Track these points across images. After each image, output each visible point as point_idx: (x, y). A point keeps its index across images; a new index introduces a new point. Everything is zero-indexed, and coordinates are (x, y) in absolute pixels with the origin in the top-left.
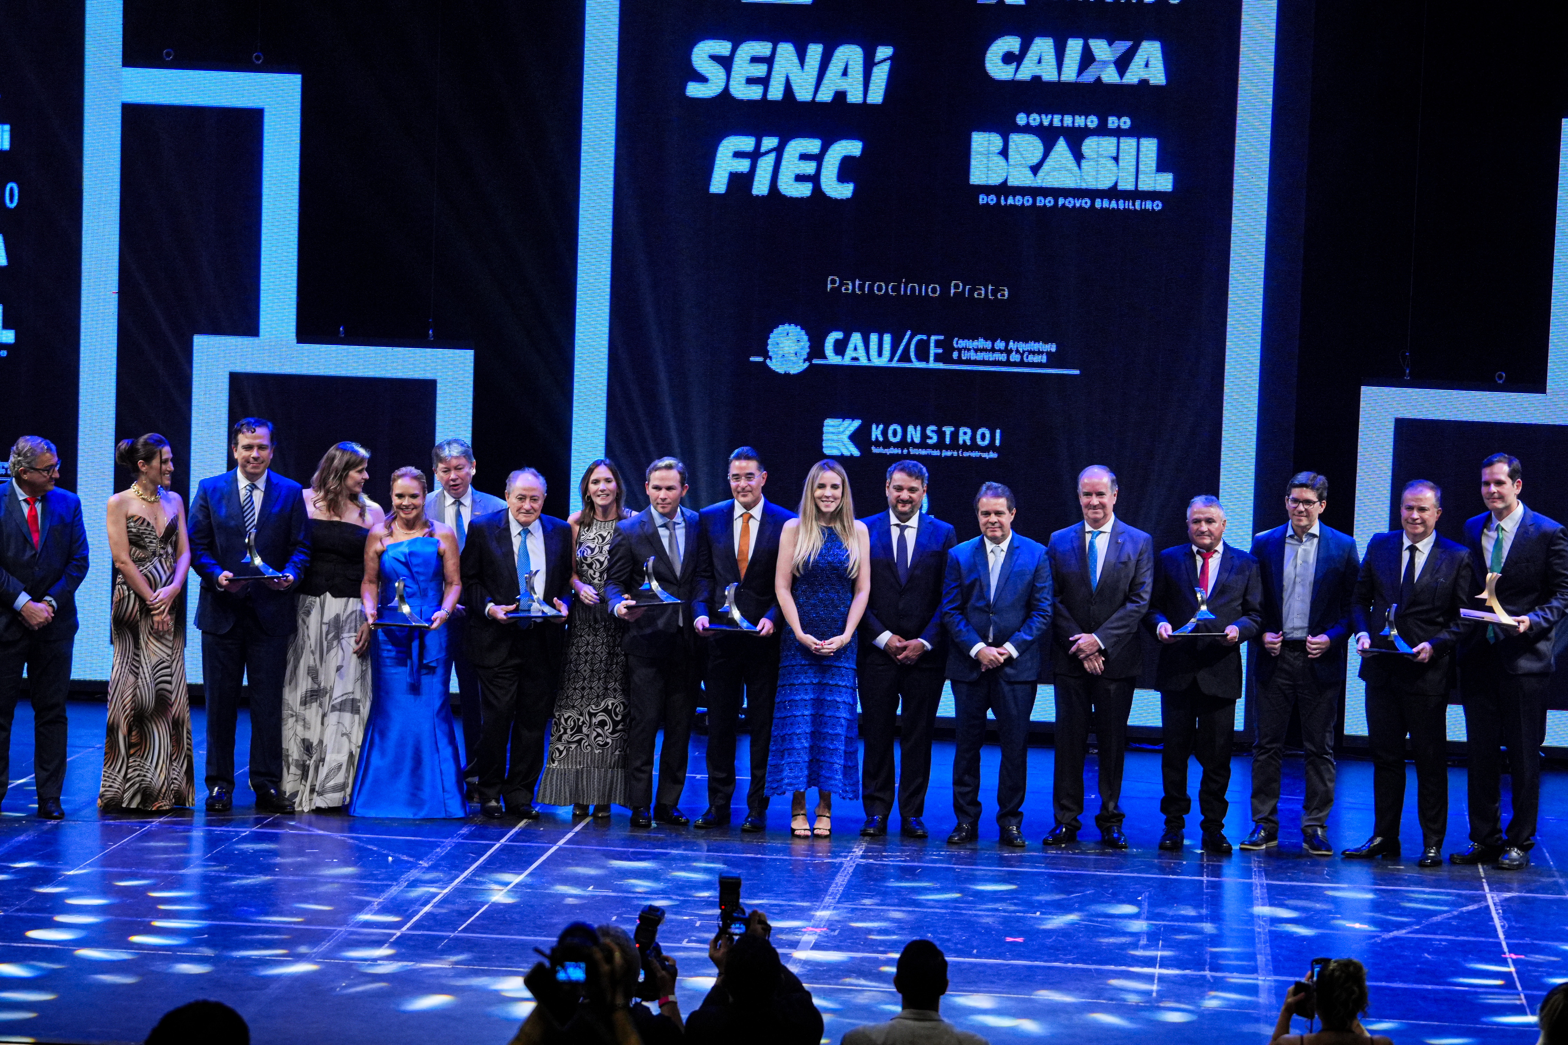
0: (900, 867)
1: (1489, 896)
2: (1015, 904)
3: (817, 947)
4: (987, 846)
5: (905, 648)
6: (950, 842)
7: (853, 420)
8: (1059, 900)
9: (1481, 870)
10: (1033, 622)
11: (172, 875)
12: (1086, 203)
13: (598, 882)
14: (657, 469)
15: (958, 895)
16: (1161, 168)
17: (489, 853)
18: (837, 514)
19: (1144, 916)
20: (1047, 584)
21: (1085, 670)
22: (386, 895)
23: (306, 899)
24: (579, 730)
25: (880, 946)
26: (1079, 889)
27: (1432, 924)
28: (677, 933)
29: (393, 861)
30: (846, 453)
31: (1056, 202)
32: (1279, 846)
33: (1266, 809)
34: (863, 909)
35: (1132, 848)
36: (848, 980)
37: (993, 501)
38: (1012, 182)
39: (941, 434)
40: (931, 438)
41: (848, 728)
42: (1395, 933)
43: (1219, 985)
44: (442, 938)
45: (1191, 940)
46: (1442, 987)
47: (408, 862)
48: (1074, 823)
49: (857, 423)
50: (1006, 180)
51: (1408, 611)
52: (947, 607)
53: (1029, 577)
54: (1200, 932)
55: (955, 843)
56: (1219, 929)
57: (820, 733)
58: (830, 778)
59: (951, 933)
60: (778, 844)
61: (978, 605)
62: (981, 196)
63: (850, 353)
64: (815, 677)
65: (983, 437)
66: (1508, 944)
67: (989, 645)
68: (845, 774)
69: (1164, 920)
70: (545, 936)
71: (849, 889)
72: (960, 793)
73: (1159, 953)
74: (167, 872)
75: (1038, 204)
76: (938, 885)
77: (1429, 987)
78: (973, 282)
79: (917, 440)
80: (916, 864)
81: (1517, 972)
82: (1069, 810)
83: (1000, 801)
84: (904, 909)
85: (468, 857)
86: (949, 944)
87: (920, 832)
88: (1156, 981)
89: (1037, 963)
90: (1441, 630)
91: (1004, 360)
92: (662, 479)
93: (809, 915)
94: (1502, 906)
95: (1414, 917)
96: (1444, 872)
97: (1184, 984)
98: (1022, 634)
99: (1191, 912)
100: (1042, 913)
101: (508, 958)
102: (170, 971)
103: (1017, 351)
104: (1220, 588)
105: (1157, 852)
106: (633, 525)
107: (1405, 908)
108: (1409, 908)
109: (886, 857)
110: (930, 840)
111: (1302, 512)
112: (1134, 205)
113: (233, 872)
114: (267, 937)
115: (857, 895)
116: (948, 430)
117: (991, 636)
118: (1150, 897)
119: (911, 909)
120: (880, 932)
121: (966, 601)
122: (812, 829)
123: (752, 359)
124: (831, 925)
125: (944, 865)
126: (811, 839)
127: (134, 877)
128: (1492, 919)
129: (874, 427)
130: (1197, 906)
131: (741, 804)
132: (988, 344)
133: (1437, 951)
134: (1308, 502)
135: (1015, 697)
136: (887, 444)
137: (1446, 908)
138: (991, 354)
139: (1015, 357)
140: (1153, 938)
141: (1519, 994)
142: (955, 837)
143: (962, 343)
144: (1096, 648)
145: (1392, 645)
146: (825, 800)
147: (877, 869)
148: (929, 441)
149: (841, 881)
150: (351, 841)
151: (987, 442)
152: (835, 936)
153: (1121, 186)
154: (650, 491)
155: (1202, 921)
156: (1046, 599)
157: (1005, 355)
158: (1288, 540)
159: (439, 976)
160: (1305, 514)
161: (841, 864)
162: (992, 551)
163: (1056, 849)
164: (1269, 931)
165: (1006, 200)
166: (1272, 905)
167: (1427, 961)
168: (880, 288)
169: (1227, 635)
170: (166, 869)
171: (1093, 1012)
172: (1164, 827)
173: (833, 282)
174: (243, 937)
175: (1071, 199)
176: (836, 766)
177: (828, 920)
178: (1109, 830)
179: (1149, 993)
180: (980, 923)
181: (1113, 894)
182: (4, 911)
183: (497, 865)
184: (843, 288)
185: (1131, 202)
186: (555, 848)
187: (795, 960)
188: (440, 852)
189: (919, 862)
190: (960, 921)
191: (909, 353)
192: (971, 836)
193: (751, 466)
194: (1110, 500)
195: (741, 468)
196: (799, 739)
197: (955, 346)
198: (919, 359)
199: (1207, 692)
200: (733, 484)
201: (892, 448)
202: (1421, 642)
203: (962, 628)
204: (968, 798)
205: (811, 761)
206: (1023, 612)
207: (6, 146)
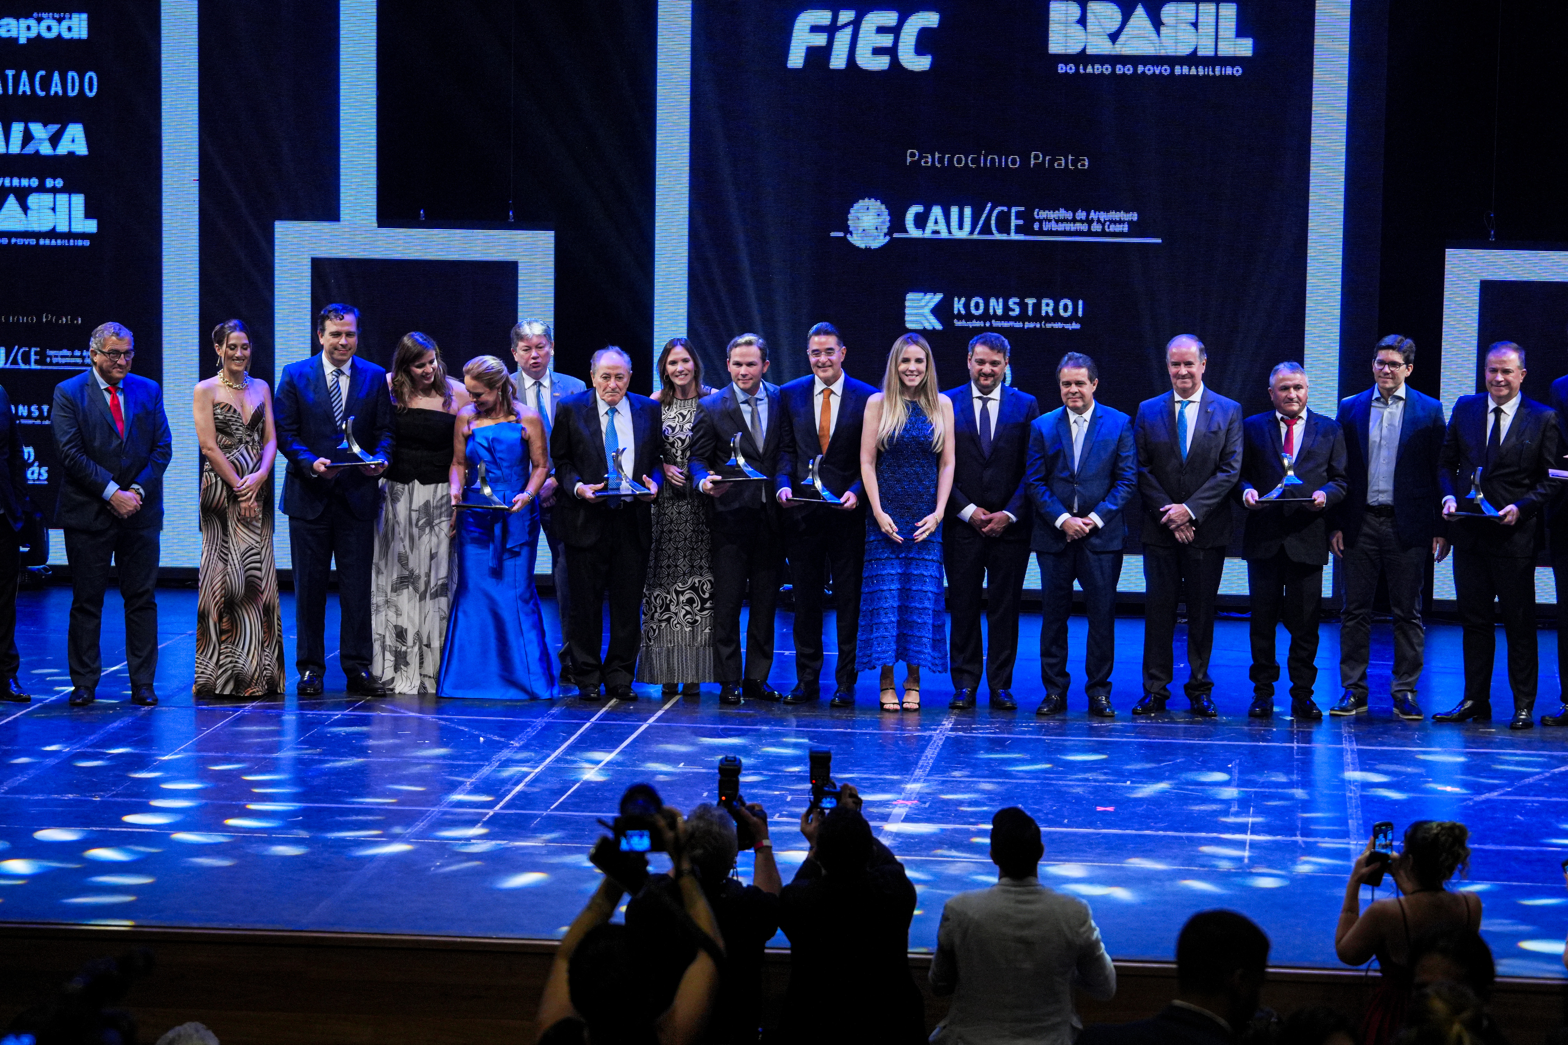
0: (989, 739)
2: (1105, 774)
3: (908, 819)
4: (1076, 717)
5: (989, 521)
6: (1039, 714)
7: (935, 294)
8: (1150, 769)
10: (1118, 491)
11: (265, 759)
12: (1165, 70)
13: (689, 759)
14: (737, 345)
16: (1240, 33)
17: (579, 732)
18: (922, 388)
19: (1235, 783)
20: (1131, 453)
21: (1175, 539)
22: (478, 775)
23: (401, 781)
24: (668, 609)
25: (971, 817)
26: (1169, 757)
27: (1525, 786)
29: (484, 742)
30: (929, 327)
31: (1135, 69)
32: (1369, 711)
33: (1356, 674)
34: (953, 781)
36: (939, 852)
37: (1075, 371)
38: (1091, 51)
39: (1023, 306)
40: (1013, 310)
41: (936, 601)
42: (1487, 796)
43: (1311, 850)
44: (535, 817)
45: (1283, 807)
46: (1534, 849)
47: (499, 742)
48: (1162, 692)
49: (939, 297)
50: (1084, 50)
51: (1495, 474)
52: (1031, 479)
53: (1112, 447)
54: (1291, 798)
55: (1044, 714)
56: (1309, 794)
57: (907, 607)
58: (918, 652)
59: (1042, 803)
60: (868, 717)
61: (1062, 475)
62: (1060, 66)
63: (930, 226)
65: (1066, 308)
67: (1074, 515)
68: (934, 648)
69: (1254, 787)
71: (940, 762)
72: (1048, 664)
73: (1250, 820)
74: (261, 755)
75: (1118, 72)
76: (1028, 757)
77: (1522, 848)
78: (1054, 151)
79: (1000, 312)
80: (1006, 736)
82: (1158, 679)
83: (1088, 672)
84: (994, 780)
85: (559, 736)
86: (1043, 814)
87: (1008, 704)
88: (1247, 847)
89: (1129, 832)
90: (1528, 491)
91: (1086, 230)
92: (743, 355)
93: (899, 788)
95: (1506, 779)
97: (1276, 850)
98: (1107, 503)
99: (1282, 778)
100: (1132, 782)
102: (266, 853)
103: (1099, 221)
104: (1306, 454)
105: (1247, 720)
106: (714, 401)
107: (1497, 770)
108: (1501, 770)
109: (975, 729)
111: (1388, 374)
112: (1214, 71)
113: (326, 755)
114: (360, 818)
115: (947, 767)
116: (1031, 301)
117: (1076, 505)
118: (1240, 764)
119: (1001, 780)
120: (971, 803)
121: (1049, 472)
122: (901, 703)
123: (833, 234)
124: (921, 798)
125: (1033, 737)
126: (899, 714)
127: (228, 761)
129: (956, 299)
130: (1288, 772)
131: (829, 680)
132: (1069, 215)
133: (1529, 813)
134: (1394, 364)
135: (1101, 567)
136: (969, 317)
137: (1538, 770)
138: (1072, 224)
139: (1096, 227)
140: (1244, 804)
142: (1044, 708)
143: (1043, 214)
144: (1186, 518)
146: (914, 675)
147: (967, 741)
148: (1011, 313)
149: (930, 754)
150: (443, 723)
151: (1069, 313)
152: (925, 809)
153: (1200, 53)
154: (732, 369)
155: (1293, 787)
156: (1130, 468)
157: (1086, 225)
158: (1374, 403)
159: (531, 854)
160: (1391, 376)
161: (931, 736)
162: (1075, 422)
163: (1147, 718)
164: (1362, 797)
165: (1085, 69)
166: (1362, 770)
167: (1519, 823)
168: (959, 161)
169: (1314, 500)
170: (259, 752)
171: (1185, 879)
172: (1253, 694)
173: (913, 155)
174: (338, 818)
175: (1150, 66)
177: (918, 793)
178: (1198, 699)
179: (1240, 859)
180: (1069, 793)
181: (1204, 762)
182: (100, 796)
183: (587, 743)
184: (923, 161)
185: (1210, 68)
186: (644, 726)
187: (887, 832)
188: (531, 732)
189: (1009, 733)
190: (1051, 791)
191: (990, 225)
192: (1060, 707)
193: (831, 341)
194: (1199, 369)
195: (821, 344)
196: (886, 613)
197: (1036, 217)
198: (1000, 231)
199: (1295, 559)
200: (813, 359)
201: (974, 321)
202: (1508, 504)
203: (1047, 498)
204: (1056, 669)
205: (898, 635)
206: (1107, 481)
207: (84, 35)
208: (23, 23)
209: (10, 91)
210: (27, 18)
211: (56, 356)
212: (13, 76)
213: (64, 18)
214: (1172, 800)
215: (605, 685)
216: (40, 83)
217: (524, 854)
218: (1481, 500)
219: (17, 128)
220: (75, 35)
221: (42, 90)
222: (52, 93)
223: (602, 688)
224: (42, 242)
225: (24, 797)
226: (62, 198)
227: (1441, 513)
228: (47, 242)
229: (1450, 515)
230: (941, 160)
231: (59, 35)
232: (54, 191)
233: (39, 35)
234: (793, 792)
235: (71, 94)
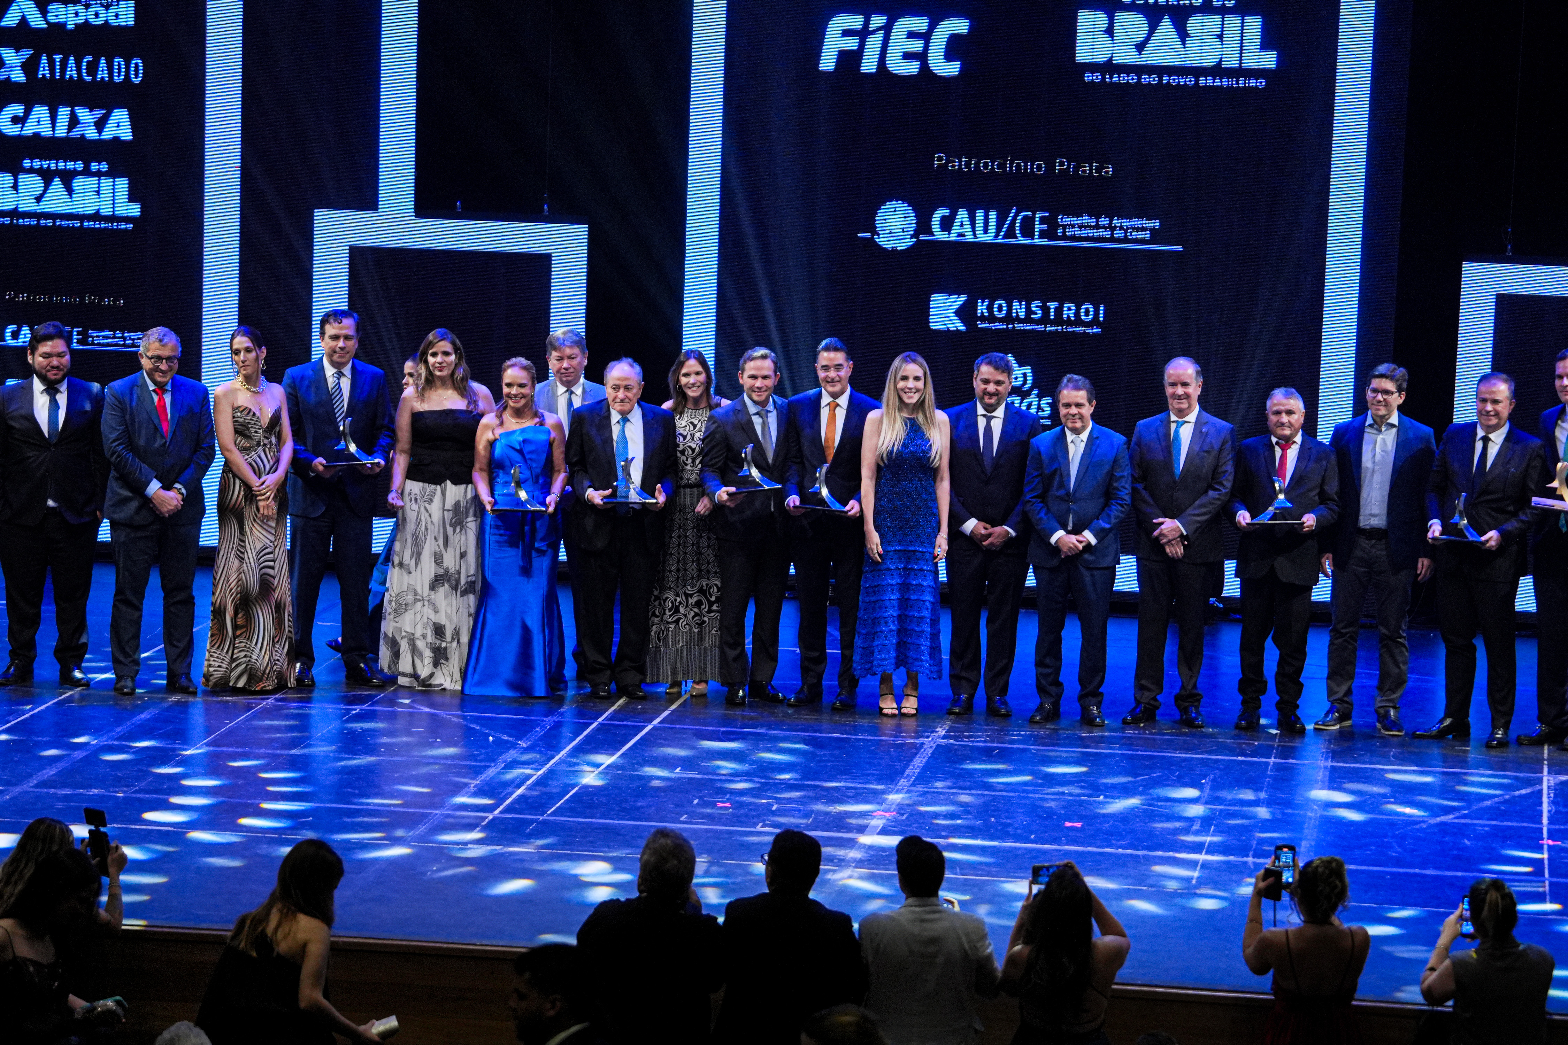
0: (978, 748)
1: (1545, 779)
2: (1082, 787)
3: (884, 832)
4: (1066, 727)
5: (989, 535)
6: (1032, 721)
7: (959, 296)
8: (1126, 783)
9: (1546, 751)
10: (1111, 510)
11: (282, 755)
12: (1190, 81)
13: (686, 763)
14: (752, 359)
15: (1027, 778)
16: (1265, 45)
17: (585, 733)
18: (920, 406)
19: (1203, 800)
20: (1125, 473)
21: (1167, 554)
22: (483, 777)
23: (407, 782)
24: (677, 611)
25: (944, 830)
26: (1147, 771)
27: (1481, 809)
28: (753, 817)
29: (493, 741)
30: (952, 328)
31: (1160, 79)
32: (1351, 726)
33: (1343, 689)
34: (934, 792)
35: (1208, 727)
37: (1074, 393)
38: (1117, 60)
39: (1045, 310)
40: (1036, 313)
42: (1443, 818)
44: (531, 822)
45: (1243, 825)
46: (1471, 874)
47: (507, 742)
48: (1152, 702)
49: (963, 298)
50: (1111, 59)
52: (1029, 496)
53: (1107, 468)
54: (1252, 817)
55: (1036, 723)
56: (1272, 813)
57: (906, 616)
58: (917, 659)
59: (1013, 818)
60: (864, 722)
61: (1058, 494)
62: (1087, 74)
63: (956, 229)
64: (900, 562)
65: (1087, 312)
66: (1549, 831)
67: (1069, 532)
69: (1221, 805)
70: (628, 820)
71: (926, 771)
72: (1041, 674)
73: (1208, 839)
74: (279, 752)
75: (1143, 81)
76: (1011, 767)
77: (1460, 874)
78: (1078, 159)
79: (1022, 315)
80: (995, 745)
81: (1549, 859)
82: (1149, 690)
83: (1080, 680)
84: (974, 792)
85: (566, 737)
86: (1010, 829)
87: (1003, 712)
88: (1199, 868)
89: (1089, 849)
90: (1507, 520)
91: (1108, 236)
92: (758, 369)
93: (881, 798)
94: (1555, 790)
95: (1465, 801)
96: (1511, 753)
97: (1225, 870)
98: (1101, 521)
99: (1250, 796)
100: (1106, 797)
101: (592, 842)
102: (274, 854)
103: (1121, 228)
104: (1297, 477)
106: (726, 412)
107: (1460, 792)
108: (1464, 792)
109: (968, 737)
110: (1013, 718)
111: (1379, 402)
113: (340, 752)
114: (367, 819)
115: (931, 777)
116: (1052, 305)
117: (1071, 523)
118: (1213, 780)
119: (980, 792)
120: (947, 816)
121: (1046, 490)
122: (899, 708)
123: (860, 235)
124: (900, 809)
125: (1021, 746)
126: (897, 718)
127: (246, 757)
128: (1541, 804)
129: (980, 302)
130: (1257, 790)
132: (1093, 221)
133: (1480, 837)
134: (1387, 392)
135: (1094, 584)
136: (992, 319)
137: (1498, 792)
138: (1095, 230)
139: (1119, 234)
140: (1207, 822)
141: (1544, 882)
142: (1036, 716)
143: (1067, 220)
144: (1179, 534)
145: (1460, 533)
146: (913, 681)
147: (956, 750)
148: (1033, 316)
149: (919, 762)
150: (455, 720)
151: (1090, 317)
152: (903, 820)
153: (1224, 65)
154: (745, 381)
155: (1258, 806)
156: (1124, 487)
157: (1109, 232)
158: (1368, 430)
159: (522, 861)
160: (1383, 404)
161: (923, 744)
162: (1072, 442)
163: (1134, 730)
164: (1322, 817)
165: (1111, 78)
166: (1331, 788)
167: (1466, 847)
168: (986, 166)
169: (1304, 523)
170: (277, 748)
171: (1132, 898)
172: (1241, 707)
173: (940, 159)
174: (345, 819)
175: (1176, 78)
176: (923, 648)
177: (899, 804)
178: (1185, 711)
179: (1188, 880)
180: (1044, 807)
181: (1179, 777)
182: (124, 792)
183: (593, 745)
184: (950, 165)
185: (1234, 80)
186: (650, 727)
187: (861, 844)
188: (539, 731)
189: (999, 742)
190: (1025, 805)
191: (1015, 229)
192: (1053, 715)
193: (839, 357)
194: (1195, 390)
195: (830, 359)
196: (886, 622)
197: (1060, 222)
198: (1024, 235)
199: (1284, 580)
200: (821, 374)
201: (997, 323)
202: (1491, 530)
203: (1042, 515)
204: (1050, 679)
205: (898, 643)
206: (1102, 500)
207: (131, 22)
208: (72, 8)
209: (58, 76)
210: (75, 4)
211: (98, 337)
212: (61, 61)
213: (111, 5)
214: (1139, 816)
215: (617, 684)
216: (87, 68)
217: (515, 861)
218: (1464, 525)
219: (64, 113)
220: (121, 22)
221: (89, 75)
222: (99, 78)
223: (613, 686)
224: (86, 224)
225: (52, 791)
226: (106, 182)
227: (1426, 536)
228: (91, 224)
229: (1434, 539)
230: (968, 164)
231: (107, 22)
232: (99, 174)
233: (87, 21)
234: (779, 800)
235: (116, 79)
